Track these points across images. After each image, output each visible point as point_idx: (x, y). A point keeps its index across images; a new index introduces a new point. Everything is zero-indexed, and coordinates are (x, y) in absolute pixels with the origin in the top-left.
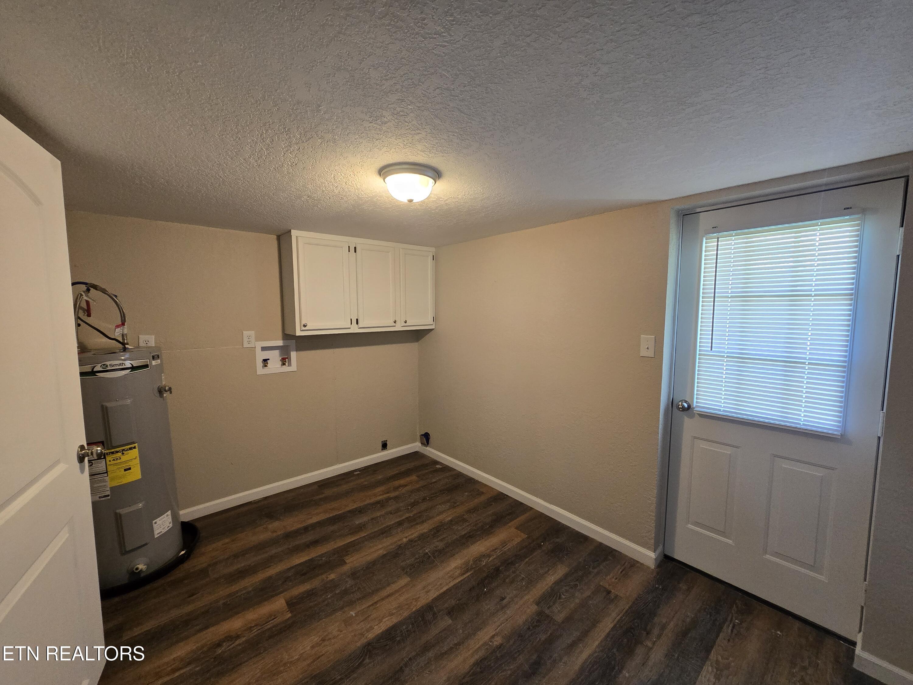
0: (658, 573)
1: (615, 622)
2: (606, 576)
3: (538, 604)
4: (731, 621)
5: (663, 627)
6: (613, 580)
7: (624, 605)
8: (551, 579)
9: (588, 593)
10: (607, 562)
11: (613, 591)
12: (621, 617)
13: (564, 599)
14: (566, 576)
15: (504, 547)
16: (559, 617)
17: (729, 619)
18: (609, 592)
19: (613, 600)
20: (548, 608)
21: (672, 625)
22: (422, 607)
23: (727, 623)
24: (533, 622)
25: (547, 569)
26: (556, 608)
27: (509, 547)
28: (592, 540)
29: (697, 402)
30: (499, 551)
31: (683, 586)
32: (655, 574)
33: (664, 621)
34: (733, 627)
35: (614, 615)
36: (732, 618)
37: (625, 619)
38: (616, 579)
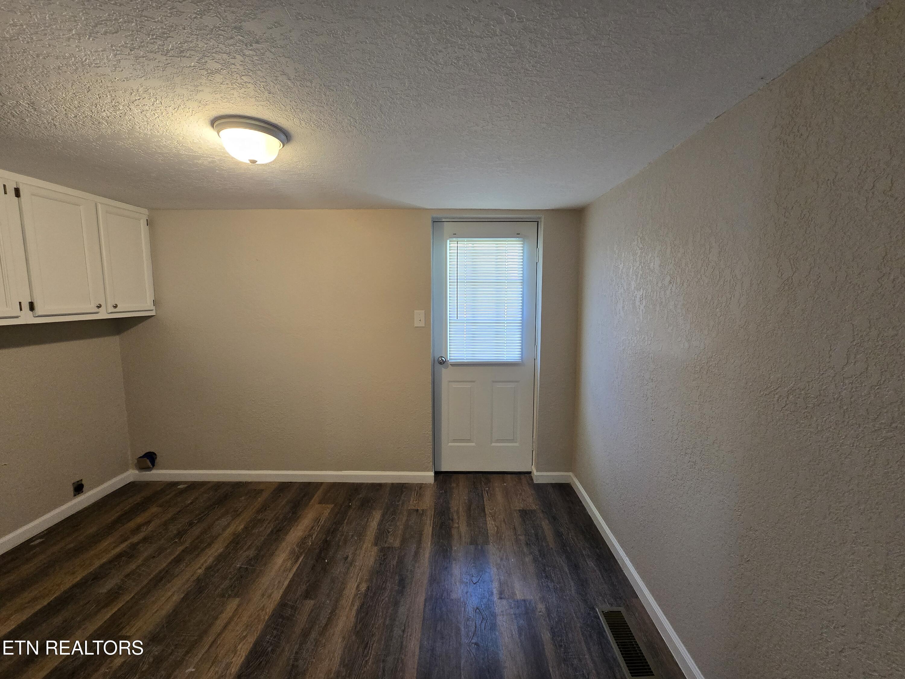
0: (437, 485)
1: (432, 525)
2: (409, 502)
3: (376, 544)
4: (484, 490)
5: (458, 513)
6: (415, 502)
7: (430, 513)
8: (374, 524)
9: (405, 519)
10: (404, 493)
11: (419, 508)
12: (433, 520)
13: (392, 531)
14: (383, 516)
15: (319, 522)
16: (397, 544)
17: (483, 489)
18: (417, 510)
19: (422, 513)
20: (386, 542)
21: (461, 509)
22: (274, 610)
23: (484, 492)
24: (381, 558)
25: (366, 519)
26: (391, 540)
27: (324, 520)
28: (385, 484)
29: (450, 356)
30: (316, 528)
31: (454, 485)
32: (436, 486)
33: (456, 509)
34: (487, 493)
35: (428, 522)
36: (484, 489)
37: (436, 520)
38: (416, 500)
